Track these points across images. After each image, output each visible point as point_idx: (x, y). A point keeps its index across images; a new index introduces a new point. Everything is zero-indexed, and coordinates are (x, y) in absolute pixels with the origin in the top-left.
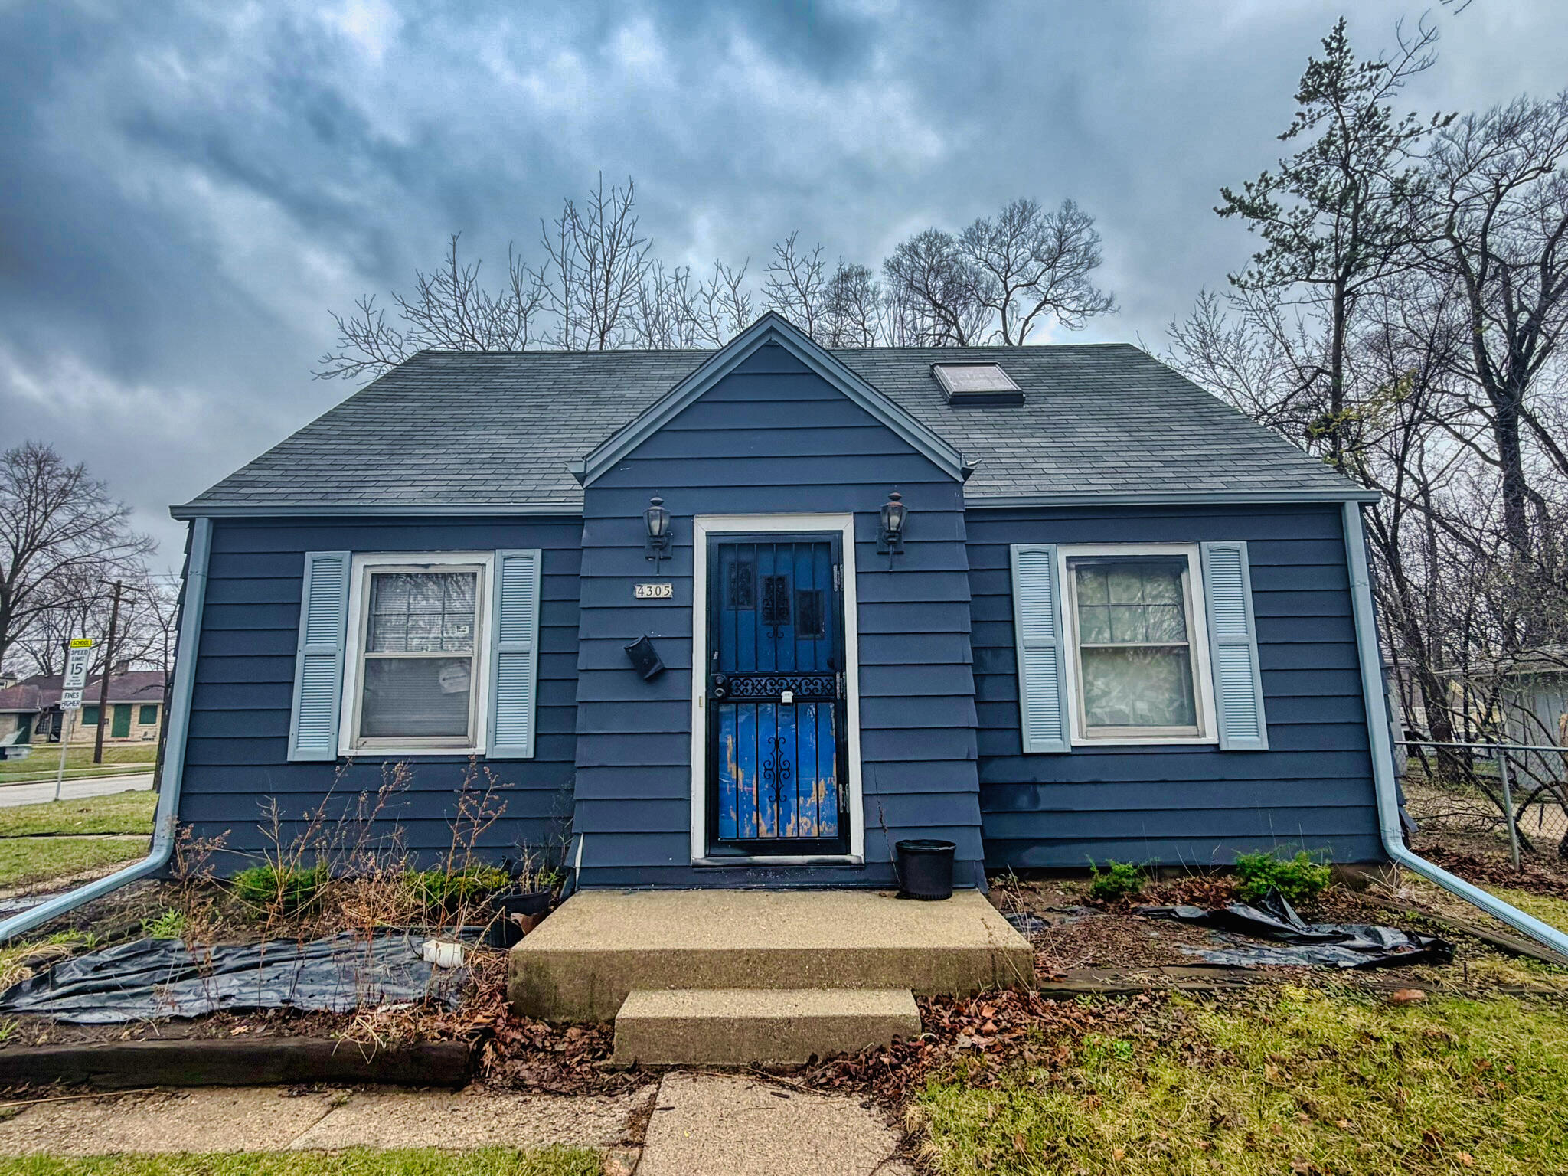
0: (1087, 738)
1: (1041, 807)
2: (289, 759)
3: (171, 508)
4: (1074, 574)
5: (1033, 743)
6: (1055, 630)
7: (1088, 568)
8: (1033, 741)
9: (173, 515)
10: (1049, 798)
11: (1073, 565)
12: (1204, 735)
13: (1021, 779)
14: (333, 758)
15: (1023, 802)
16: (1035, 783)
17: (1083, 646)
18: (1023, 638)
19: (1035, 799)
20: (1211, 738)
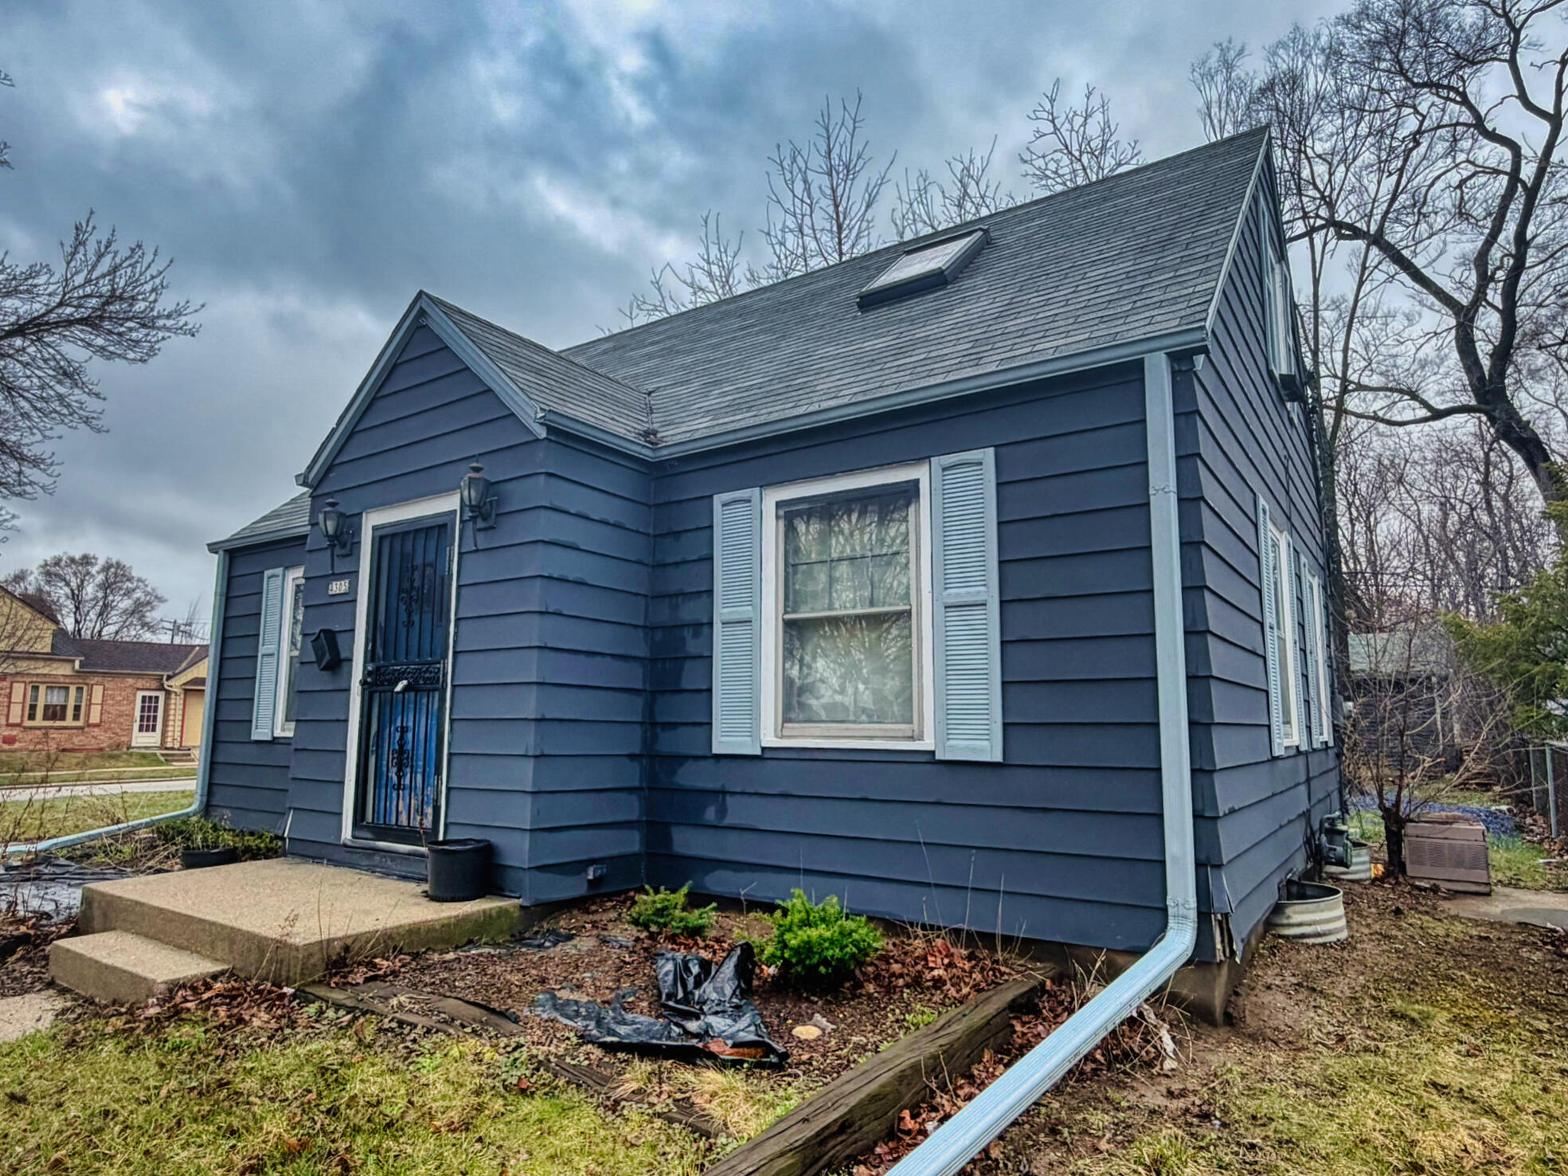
0: (782, 737)
1: (726, 822)
2: (254, 737)
3: (209, 545)
4: (782, 523)
5: (724, 742)
6: (755, 601)
7: (799, 514)
8: (724, 739)
9: (211, 551)
10: (738, 812)
11: (781, 513)
12: (921, 738)
13: (710, 786)
14: (269, 738)
15: (710, 814)
16: (724, 793)
17: (788, 617)
18: (721, 612)
19: (722, 812)
20: (927, 744)
